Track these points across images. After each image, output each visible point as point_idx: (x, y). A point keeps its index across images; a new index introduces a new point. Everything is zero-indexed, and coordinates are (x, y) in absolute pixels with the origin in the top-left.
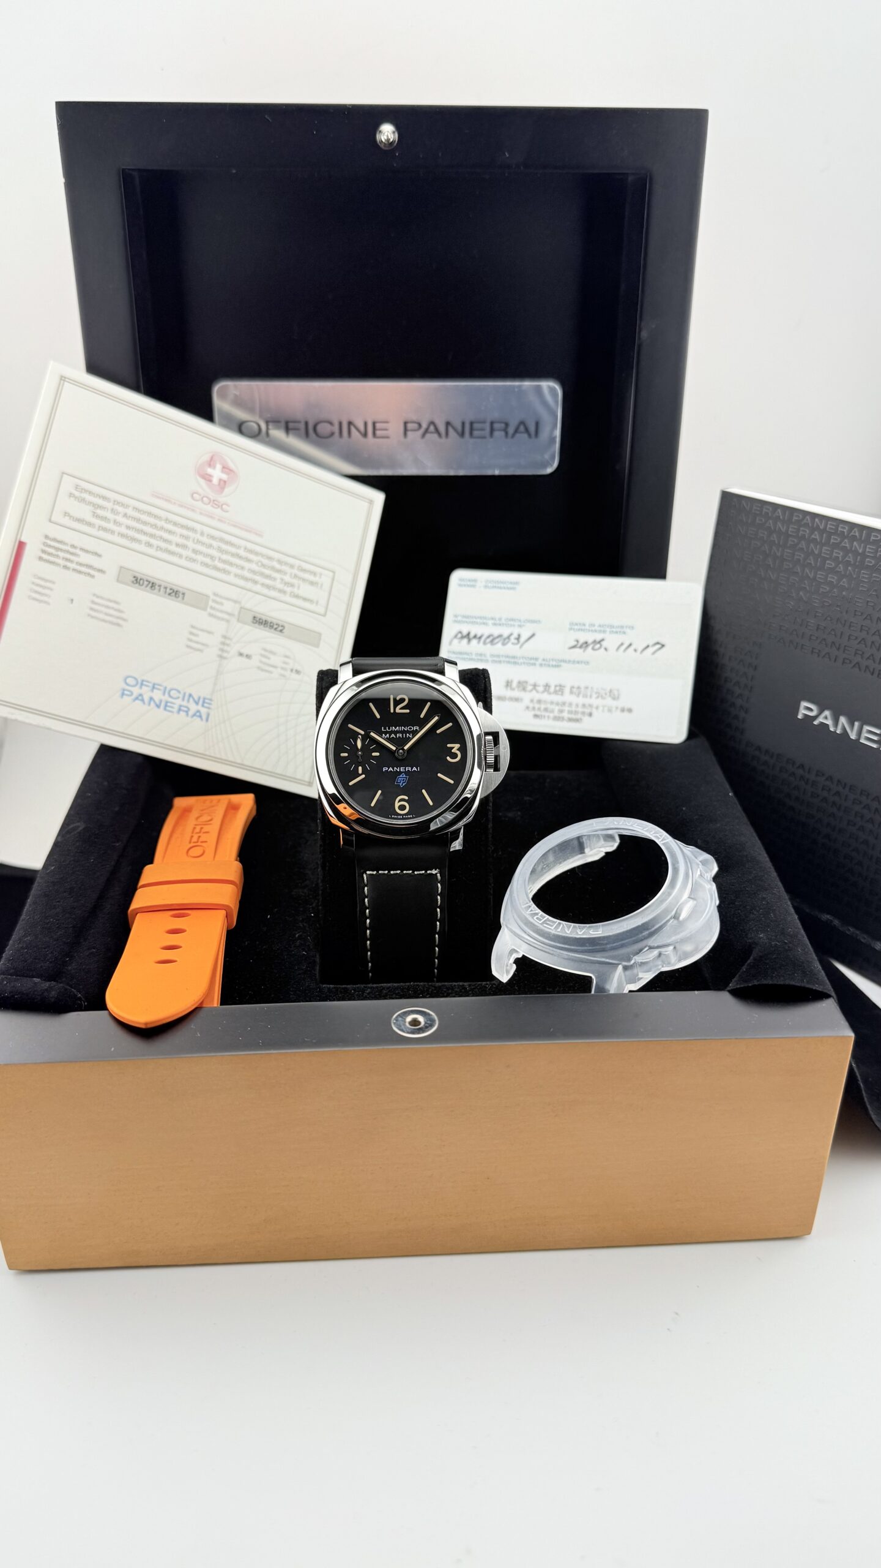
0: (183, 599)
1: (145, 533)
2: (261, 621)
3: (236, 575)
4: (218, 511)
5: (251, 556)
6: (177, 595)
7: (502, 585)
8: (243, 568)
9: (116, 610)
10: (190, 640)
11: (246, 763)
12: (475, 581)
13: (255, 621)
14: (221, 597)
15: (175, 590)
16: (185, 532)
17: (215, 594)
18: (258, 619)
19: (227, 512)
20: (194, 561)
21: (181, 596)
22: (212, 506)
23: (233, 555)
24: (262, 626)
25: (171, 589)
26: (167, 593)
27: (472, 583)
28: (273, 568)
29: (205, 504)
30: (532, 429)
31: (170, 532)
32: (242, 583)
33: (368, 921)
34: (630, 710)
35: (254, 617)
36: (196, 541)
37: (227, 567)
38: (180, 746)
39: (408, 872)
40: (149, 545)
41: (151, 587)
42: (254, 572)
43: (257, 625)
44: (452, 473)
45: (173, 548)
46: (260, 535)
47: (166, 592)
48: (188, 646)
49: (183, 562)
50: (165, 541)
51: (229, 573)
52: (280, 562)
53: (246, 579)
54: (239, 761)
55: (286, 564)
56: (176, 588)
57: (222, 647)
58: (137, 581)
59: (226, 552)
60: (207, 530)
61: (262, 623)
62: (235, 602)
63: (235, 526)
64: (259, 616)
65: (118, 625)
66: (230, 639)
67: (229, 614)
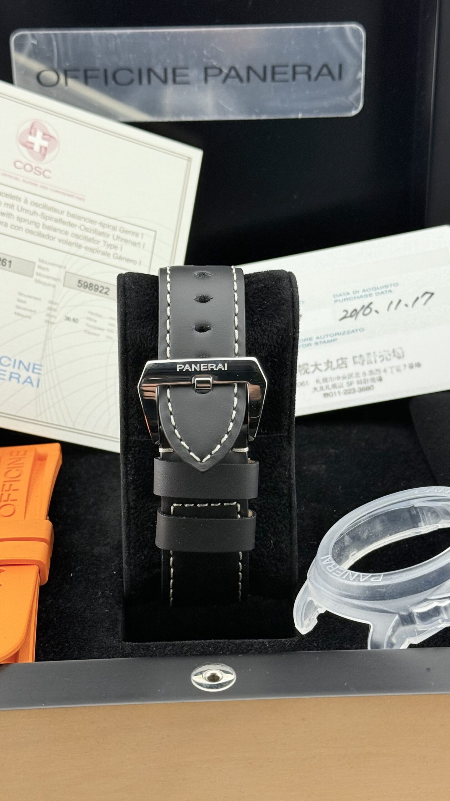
0: (9, 266)
2: (86, 284)
3: (60, 241)
4: (40, 178)
5: (73, 221)
6: (4, 264)
8: (66, 233)
10: (18, 307)
13: (80, 285)
14: (46, 263)
15: (2, 259)
16: (9, 201)
17: (41, 261)
18: (83, 283)
19: (48, 177)
20: (19, 228)
21: (8, 264)
22: (35, 174)
23: (57, 221)
24: (87, 290)
28: (96, 232)
29: (27, 171)
32: (66, 248)
35: (80, 281)
36: (20, 209)
37: (51, 233)
38: (13, 413)
42: (77, 236)
43: (82, 289)
46: (83, 199)
48: (16, 314)
49: (8, 230)
51: (52, 238)
52: (102, 225)
53: (70, 244)
55: (109, 226)
57: (49, 312)
59: (51, 219)
61: (87, 286)
62: (60, 267)
63: (57, 192)
64: (84, 280)
66: (56, 304)
67: (54, 279)
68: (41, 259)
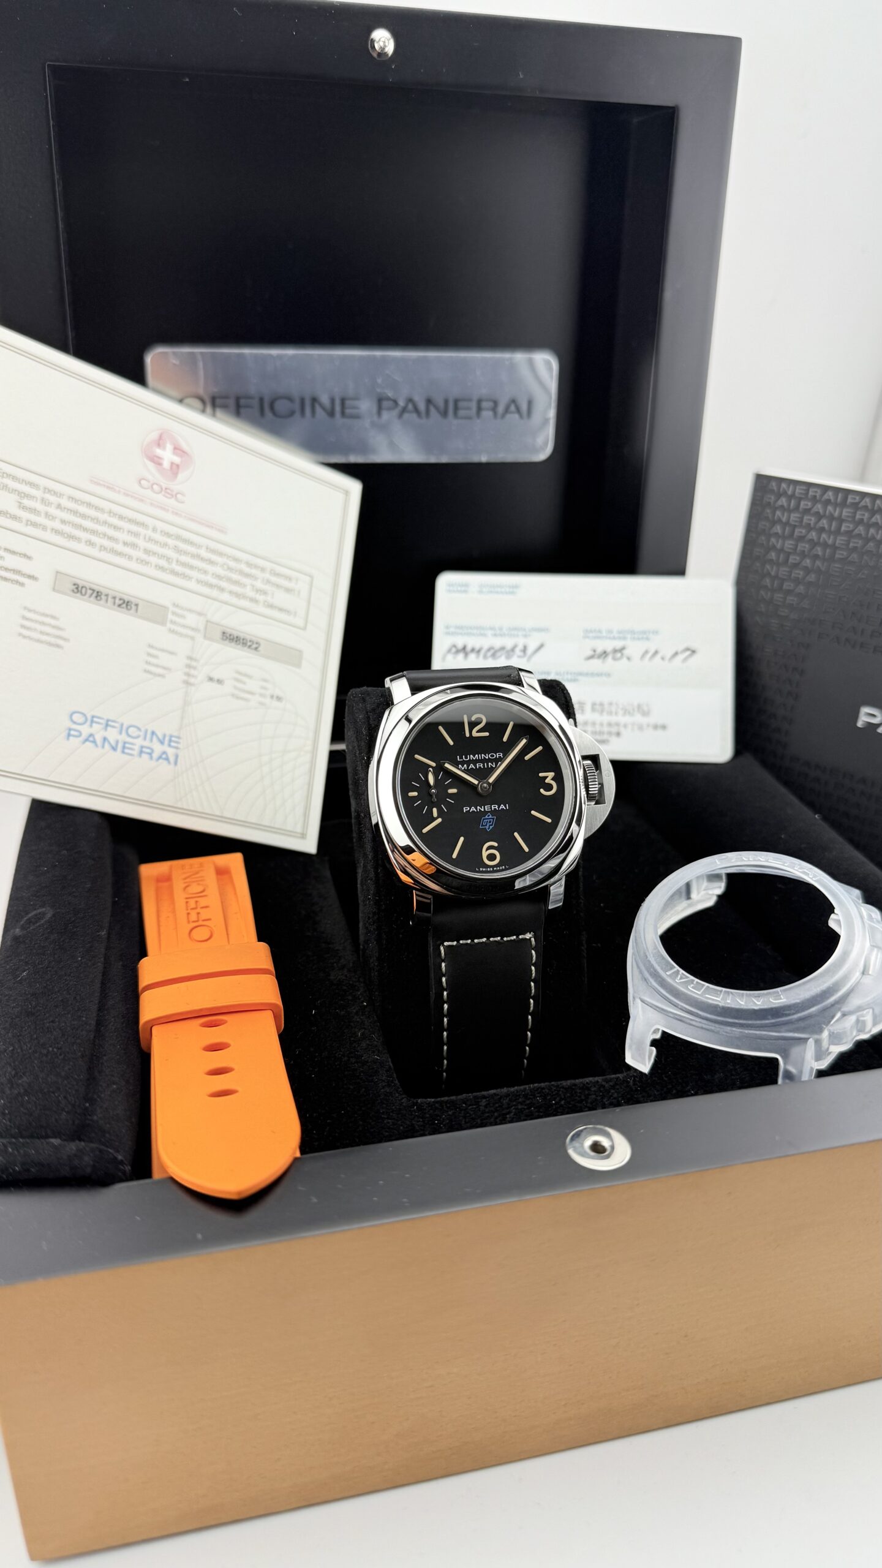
0: (137, 610)
1: (85, 530)
2: (232, 637)
3: (199, 581)
4: (172, 502)
5: (214, 557)
6: (129, 607)
7: (499, 590)
8: (205, 572)
9: (54, 627)
10: (148, 663)
11: (228, 814)
12: (466, 585)
13: (225, 638)
14: (182, 608)
15: (126, 601)
16: (134, 528)
17: (174, 605)
18: (228, 635)
19: (182, 502)
20: (147, 563)
21: (134, 607)
22: (164, 496)
23: (193, 556)
24: (233, 644)
25: (120, 599)
26: (117, 604)
27: (463, 589)
28: (241, 573)
29: (154, 492)
30: (524, 407)
31: (116, 528)
32: (206, 590)
33: (446, 1006)
34: (664, 727)
35: (224, 633)
36: (147, 538)
37: (188, 571)
38: (145, 798)
39: (496, 939)
40: (90, 543)
41: (96, 597)
42: (219, 577)
43: (227, 642)
44: (433, 460)
45: (119, 547)
46: (222, 531)
47: (114, 603)
48: (146, 671)
49: (133, 565)
50: (110, 538)
51: (190, 578)
52: (249, 564)
53: (211, 586)
54: (218, 813)
55: (256, 567)
56: (126, 598)
57: (187, 670)
58: (78, 589)
59: (186, 553)
60: (160, 525)
61: (233, 639)
63: (193, 520)
64: (229, 631)
65: (58, 646)
66: (196, 660)
67: (193, 629)
68: (176, 604)
